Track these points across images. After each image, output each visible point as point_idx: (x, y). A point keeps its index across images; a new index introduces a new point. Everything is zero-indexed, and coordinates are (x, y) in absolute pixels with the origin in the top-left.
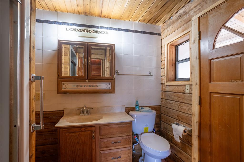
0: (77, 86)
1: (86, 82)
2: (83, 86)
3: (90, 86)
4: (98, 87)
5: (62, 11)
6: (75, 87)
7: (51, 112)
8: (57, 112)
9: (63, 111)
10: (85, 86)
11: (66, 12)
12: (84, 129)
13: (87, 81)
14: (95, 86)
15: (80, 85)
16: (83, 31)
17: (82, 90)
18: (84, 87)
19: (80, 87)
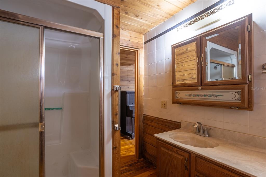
0: (189, 95)
1: (198, 89)
2: (196, 95)
3: (205, 96)
4: (217, 98)
5: (177, 12)
6: (187, 97)
7: (170, 122)
8: (175, 123)
9: (180, 123)
10: (198, 95)
11: (180, 10)
12: (177, 151)
13: (200, 88)
14: (213, 95)
15: (193, 94)
16: (194, 22)
17: (195, 101)
18: (198, 97)
19: (193, 97)
